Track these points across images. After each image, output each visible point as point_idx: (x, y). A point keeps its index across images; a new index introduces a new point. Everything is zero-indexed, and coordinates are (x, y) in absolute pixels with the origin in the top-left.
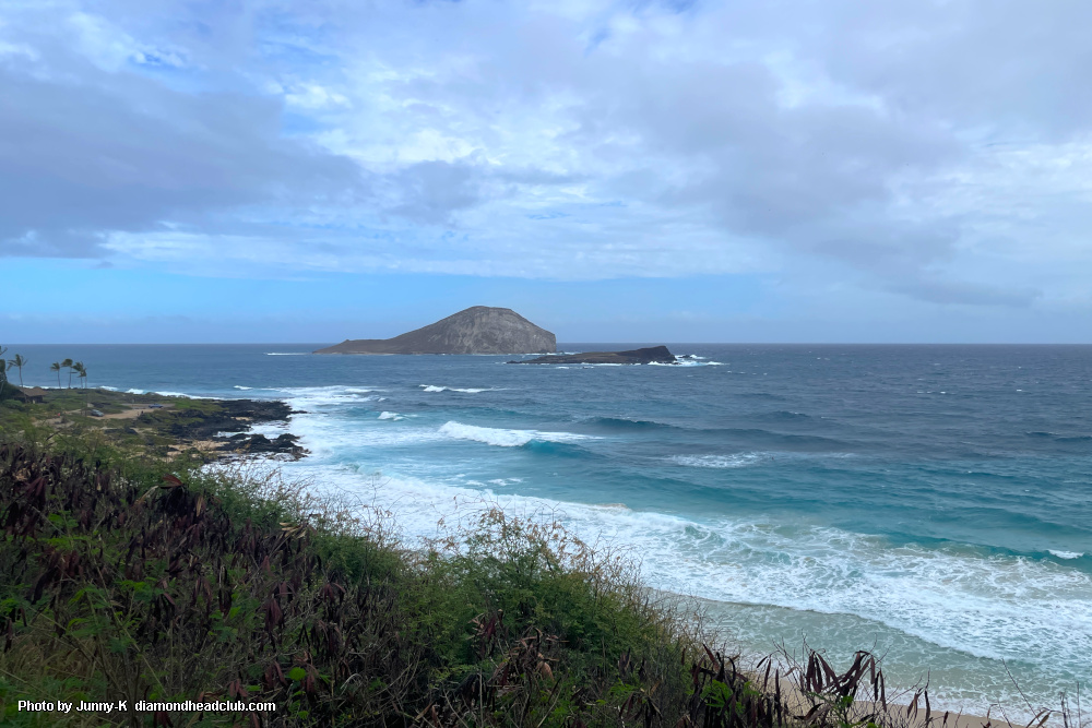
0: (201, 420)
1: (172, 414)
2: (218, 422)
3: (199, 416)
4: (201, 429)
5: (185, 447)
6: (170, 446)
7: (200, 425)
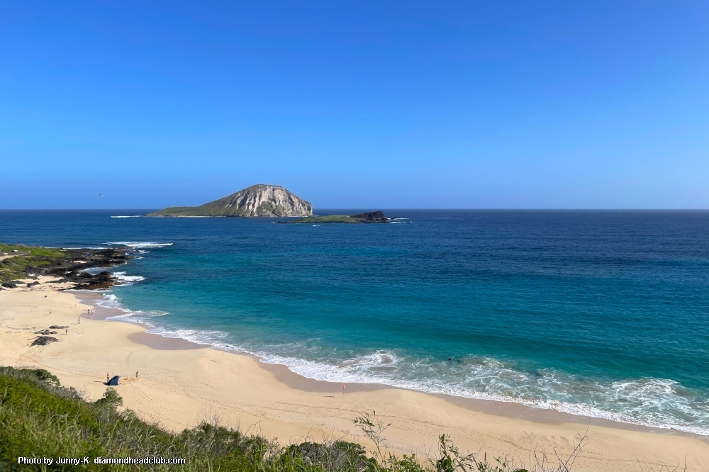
0: (48, 263)
1: (26, 259)
2: (59, 264)
3: (46, 260)
4: (47, 269)
5: (32, 281)
6: (21, 280)
7: (46, 266)
